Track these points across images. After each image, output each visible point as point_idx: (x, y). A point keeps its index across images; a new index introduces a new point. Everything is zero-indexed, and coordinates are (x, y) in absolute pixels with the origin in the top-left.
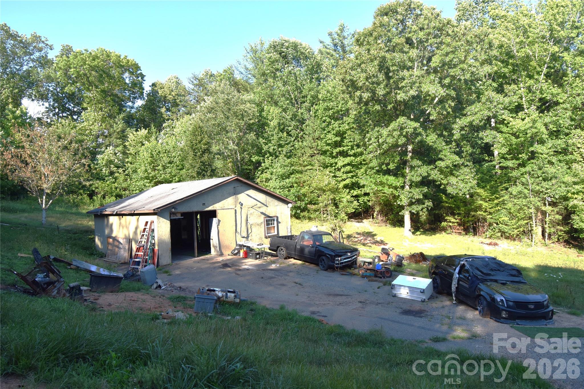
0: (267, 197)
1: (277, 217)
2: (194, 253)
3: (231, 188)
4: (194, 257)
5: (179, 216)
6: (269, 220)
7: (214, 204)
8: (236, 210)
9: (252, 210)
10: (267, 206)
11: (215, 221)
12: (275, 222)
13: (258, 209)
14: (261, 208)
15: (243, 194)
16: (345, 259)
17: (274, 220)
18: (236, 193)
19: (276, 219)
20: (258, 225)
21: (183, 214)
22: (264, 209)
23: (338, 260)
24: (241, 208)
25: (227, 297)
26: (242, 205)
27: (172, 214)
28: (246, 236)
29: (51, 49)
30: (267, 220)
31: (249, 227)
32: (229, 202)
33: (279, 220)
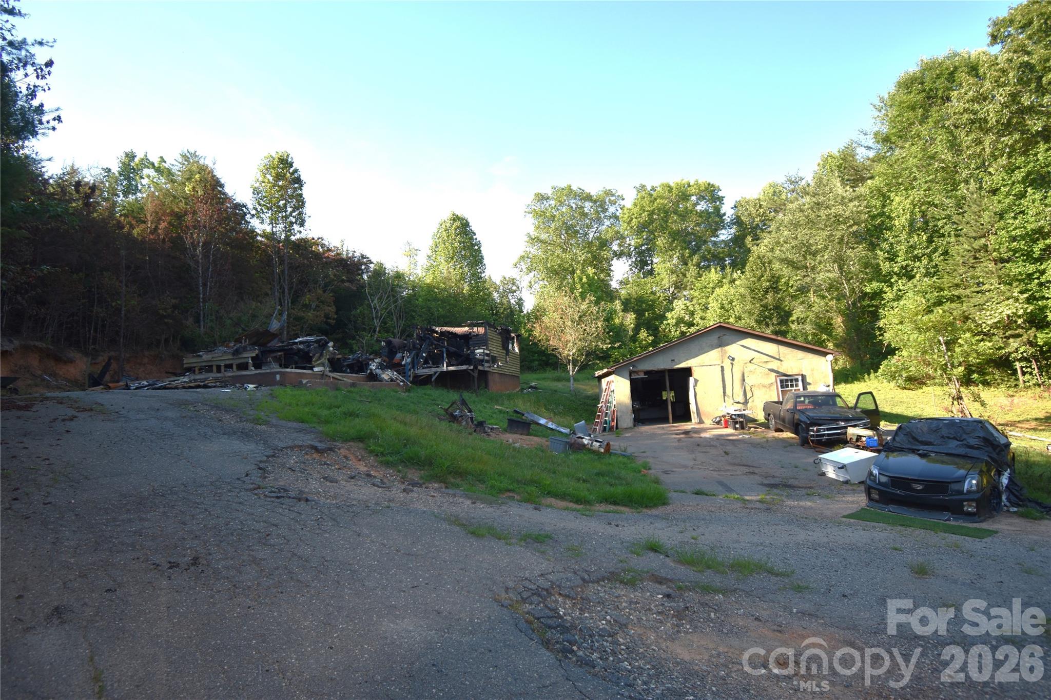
0: (780, 347)
1: (804, 377)
2: (668, 418)
3: (714, 338)
4: (669, 423)
5: (642, 375)
6: (787, 381)
7: (687, 360)
8: (722, 367)
9: (751, 367)
10: (781, 361)
11: (691, 380)
12: (800, 383)
13: (763, 365)
14: (769, 363)
15: (734, 345)
16: (828, 429)
17: (797, 380)
18: (721, 344)
19: (800, 378)
20: (764, 386)
21: (646, 373)
22: (775, 365)
23: (813, 431)
24: (732, 364)
25: (591, 446)
26: (733, 359)
27: (631, 373)
28: (742, 401)
29: (623, 199)
30: (781, 381)
31: (748, 389)
32: (713, 356)
33: (808, 380)
